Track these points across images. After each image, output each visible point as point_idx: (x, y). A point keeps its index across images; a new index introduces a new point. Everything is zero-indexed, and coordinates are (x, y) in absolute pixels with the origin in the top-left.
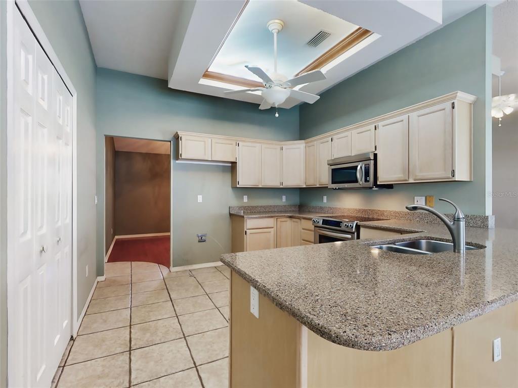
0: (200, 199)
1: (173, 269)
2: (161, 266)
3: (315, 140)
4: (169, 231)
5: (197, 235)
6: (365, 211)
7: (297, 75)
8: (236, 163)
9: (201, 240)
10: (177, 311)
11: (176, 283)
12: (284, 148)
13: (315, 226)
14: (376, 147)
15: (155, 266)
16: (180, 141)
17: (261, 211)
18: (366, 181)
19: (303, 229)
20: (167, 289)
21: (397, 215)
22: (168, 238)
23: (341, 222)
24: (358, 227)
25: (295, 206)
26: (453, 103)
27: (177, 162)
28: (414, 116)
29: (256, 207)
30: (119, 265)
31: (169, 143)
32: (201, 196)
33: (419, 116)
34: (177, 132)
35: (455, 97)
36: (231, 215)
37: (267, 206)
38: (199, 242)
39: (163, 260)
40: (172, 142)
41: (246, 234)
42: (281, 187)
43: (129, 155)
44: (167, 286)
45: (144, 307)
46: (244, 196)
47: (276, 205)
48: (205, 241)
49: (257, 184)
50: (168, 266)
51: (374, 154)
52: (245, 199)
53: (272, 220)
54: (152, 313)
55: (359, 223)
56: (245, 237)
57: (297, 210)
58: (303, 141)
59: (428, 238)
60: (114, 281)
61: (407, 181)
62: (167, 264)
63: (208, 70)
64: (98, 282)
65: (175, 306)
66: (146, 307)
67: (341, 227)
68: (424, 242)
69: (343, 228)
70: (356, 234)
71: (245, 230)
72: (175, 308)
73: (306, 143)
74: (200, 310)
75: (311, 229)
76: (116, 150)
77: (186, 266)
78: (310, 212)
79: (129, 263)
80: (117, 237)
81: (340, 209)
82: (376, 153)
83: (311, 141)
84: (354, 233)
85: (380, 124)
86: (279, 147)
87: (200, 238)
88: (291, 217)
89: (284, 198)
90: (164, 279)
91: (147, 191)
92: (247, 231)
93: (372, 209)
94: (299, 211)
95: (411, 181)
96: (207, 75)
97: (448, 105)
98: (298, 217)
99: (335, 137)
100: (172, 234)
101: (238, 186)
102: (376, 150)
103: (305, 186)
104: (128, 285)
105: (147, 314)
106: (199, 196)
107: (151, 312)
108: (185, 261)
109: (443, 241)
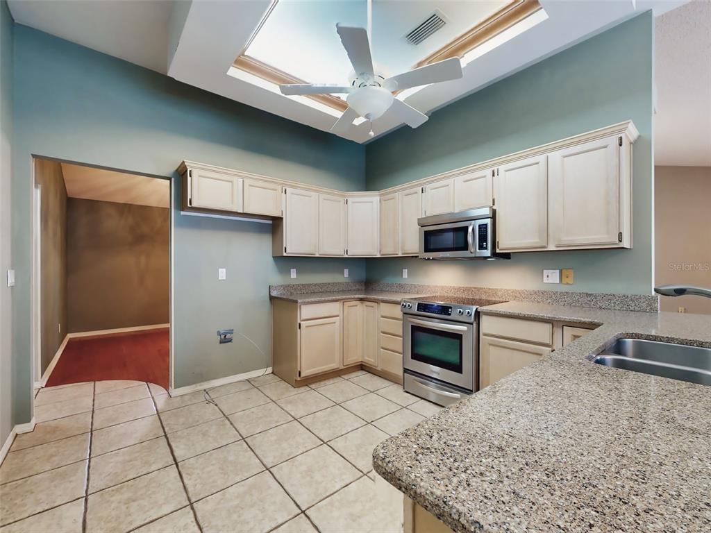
0: (222, 273)
1: (175, 392)
2: (152, 385)
3: (395, 191)
4: (167, 320)
5: (218, 332)
6: (468, 289)
7: (420, 64)
8: (282, 218)
9: (225, 340)
10: (190, 489)
11: (182, 420)
12: (350, 201)
13: (405, 313)
14: (494, 200)
15: (139, 387)
16: (189, 178)
17: (316, 291)
18: (481, 247)
19: (383, 317)
20: (166, 436)
21: (518, 295)
22: (166, 332)
23: (451, 308)
24: (478, 314)
25: (360, 282)
26: (621, 139)
27: (182, 213)
28: (555, 156)
29: (309, 285)
30: (69, 390)
31: (169, 181)
32: (224, 270)
33: (564, 157)
34: (183, 162)
35: (623, 130)
36: (272, 298)
37: (325, 285)
38: (221, 342)
39: (156, 374)
40: (173, 179)
41: (300, 328)
42: (346, 256)
43: (93, 206)
44: (166, 429)
45: (117, 490)
46: (292, 270)
47: (337, 282)
48: (230, 341)
49: (313, 252)
50: (165, 384)
51: (493, 209)
52: (293, 274)
53: (337, 305)
54: (135, 504)
55: (480, 309)
56: (299, 332)
57: (364, 288)
58: (376, 193)
59: (632, 336)
60: (54, 430)
61: (544, 247)
62: (164, 382)
63: (246, 54)
64: (17, 435)
65: (184, 476)
66: (121, 488)
67: (450, 314)
68: (629, 342)
69: (454, 316)
70: (474, 324)
71: (299, 321)
72: (185, 481)
73: (381, 195)
74: (238, 479)
75: (397, 317)
76: (69, 196)
77: (198, 385)
78: (382, 291)
79: (92, 384)
80: (70, 336)
81: (429, 286)
82: (494, 207)
83: (390, 193)
84: (472, 324)
85: (502, 168)
86: (342, 200)
87: (223, 337)
88: (361, 300)
89: (346, 271)
90: (158, 413)
91: (126, 263)
92: (302, 323)
93: (479, 287)
94: (365, 289)
95: (552, 247)
96: (242, 62)
97: (614, 140)
98: (375, 299)
99: (428, 187)
100: (173, 326)
101: (285, 254)
102: (494, 205)
103: (379, 256)
104: (84, 436)
105: (124, 508)
106: (220, 270)
107: (134, 501)
108: (196, 375)
109: (661, 341)
